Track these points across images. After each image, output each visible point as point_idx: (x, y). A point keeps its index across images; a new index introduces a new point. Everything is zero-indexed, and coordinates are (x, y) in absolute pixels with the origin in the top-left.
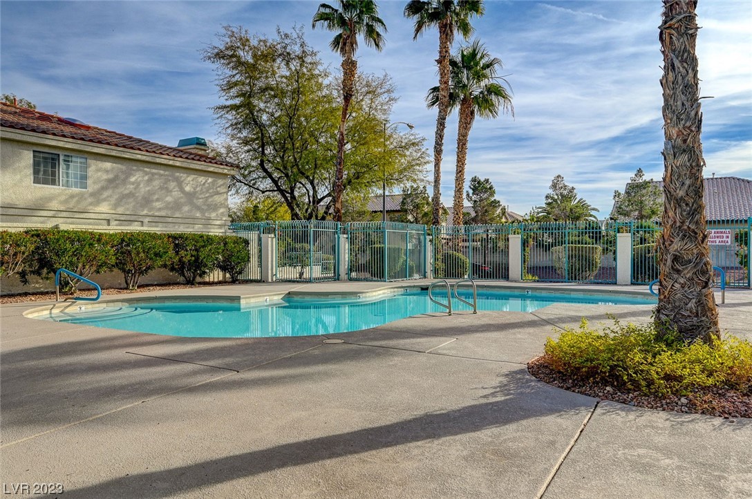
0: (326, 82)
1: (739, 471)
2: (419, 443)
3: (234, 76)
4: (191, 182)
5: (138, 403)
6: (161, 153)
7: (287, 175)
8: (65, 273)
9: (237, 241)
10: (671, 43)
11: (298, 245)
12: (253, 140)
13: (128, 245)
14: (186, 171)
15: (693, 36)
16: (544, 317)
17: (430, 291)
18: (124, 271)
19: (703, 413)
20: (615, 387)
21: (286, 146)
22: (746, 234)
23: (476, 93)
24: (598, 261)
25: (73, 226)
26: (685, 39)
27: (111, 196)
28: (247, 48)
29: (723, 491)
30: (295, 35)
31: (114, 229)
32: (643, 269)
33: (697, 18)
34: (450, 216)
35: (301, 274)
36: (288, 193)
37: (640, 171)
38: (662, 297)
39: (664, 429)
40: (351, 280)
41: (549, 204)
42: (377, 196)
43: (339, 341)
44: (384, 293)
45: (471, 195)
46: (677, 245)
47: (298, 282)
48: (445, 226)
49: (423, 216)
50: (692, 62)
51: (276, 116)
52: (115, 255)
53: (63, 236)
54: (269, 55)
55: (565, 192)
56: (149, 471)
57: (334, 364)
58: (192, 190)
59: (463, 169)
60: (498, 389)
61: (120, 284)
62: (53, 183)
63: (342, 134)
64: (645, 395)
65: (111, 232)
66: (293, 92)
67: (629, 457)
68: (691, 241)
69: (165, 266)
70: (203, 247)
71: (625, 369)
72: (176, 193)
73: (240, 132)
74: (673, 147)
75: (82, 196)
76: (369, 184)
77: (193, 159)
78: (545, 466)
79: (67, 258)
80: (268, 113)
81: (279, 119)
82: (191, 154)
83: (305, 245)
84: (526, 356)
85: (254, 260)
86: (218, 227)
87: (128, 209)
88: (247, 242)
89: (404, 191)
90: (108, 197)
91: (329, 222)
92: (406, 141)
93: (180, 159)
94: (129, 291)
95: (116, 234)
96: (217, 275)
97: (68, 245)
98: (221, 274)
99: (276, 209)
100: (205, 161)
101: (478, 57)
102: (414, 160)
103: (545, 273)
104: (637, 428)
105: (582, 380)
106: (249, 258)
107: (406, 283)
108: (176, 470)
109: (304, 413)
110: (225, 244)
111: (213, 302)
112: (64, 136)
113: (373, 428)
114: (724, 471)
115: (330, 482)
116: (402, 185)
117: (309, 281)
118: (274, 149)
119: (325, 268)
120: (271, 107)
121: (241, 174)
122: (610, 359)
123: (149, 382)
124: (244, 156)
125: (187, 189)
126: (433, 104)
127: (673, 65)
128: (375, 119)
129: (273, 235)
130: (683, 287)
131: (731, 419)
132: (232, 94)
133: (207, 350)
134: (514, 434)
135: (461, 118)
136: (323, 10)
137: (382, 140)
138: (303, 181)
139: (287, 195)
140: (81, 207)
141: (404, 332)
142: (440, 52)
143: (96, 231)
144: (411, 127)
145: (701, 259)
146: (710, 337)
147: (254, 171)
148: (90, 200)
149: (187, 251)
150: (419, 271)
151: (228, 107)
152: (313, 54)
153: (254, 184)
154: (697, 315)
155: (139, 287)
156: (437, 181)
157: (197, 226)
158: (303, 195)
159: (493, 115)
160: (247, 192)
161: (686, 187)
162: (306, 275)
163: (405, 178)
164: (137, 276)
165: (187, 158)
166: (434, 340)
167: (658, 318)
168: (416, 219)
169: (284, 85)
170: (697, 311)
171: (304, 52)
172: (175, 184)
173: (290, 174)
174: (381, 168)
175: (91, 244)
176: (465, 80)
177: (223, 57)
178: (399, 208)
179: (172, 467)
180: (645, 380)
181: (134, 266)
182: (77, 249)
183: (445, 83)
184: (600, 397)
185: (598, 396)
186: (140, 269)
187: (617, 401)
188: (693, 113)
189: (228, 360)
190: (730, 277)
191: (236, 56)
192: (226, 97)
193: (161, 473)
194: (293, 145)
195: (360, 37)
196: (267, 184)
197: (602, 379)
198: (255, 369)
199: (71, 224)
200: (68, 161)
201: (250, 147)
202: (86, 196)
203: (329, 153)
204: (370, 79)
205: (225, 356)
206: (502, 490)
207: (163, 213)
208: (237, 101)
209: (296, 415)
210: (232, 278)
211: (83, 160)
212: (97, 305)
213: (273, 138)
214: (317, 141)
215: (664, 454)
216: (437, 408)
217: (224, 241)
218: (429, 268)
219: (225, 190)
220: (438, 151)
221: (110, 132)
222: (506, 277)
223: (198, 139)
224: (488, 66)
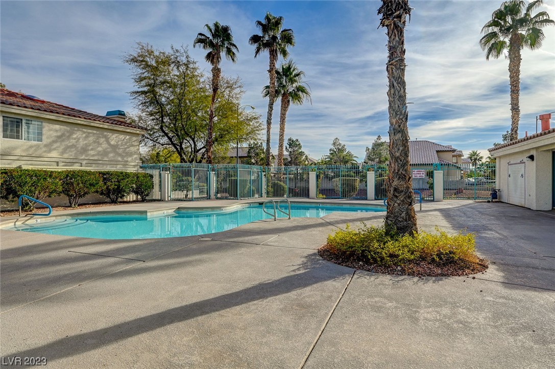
0: (202, 80)
1: (425, 307)
2: (255, 302)
3: (143, 73)
4: (115, 139)
5: (76, 286)
6: (94, 120)
7: (177, 135)
8: (26, 197)
9: (145, 176)
10: (392, 73)
11: (184, 178)
12: (156, 113)
13: (71, 179)
14: (111, 131)
15: (403, 70)
16: (328, 221)
17: (264, 205)
18: (68, 195)
19: (409, 275)
20: (364, 262)
21: (177, 117)
22: (432, 172)
23: (290, 90)
24: (358, 187)
25: (32, 167)
26: (399, 71)
27: (59, 147)
28: (152, 57)
29: (417, 319)
30: (182, 51)
31: (61, 168)
32: (380, 192)
33: (405, 60)
34: (276, 161)
35: (187, 196)
36: (178, 146)
37: (379, 136)
38: (389, 211)
39: (389, 285)
40: (217, 198)
41: (331, 154)
42: (233, 148)
43: (209, 239)
44: (237, 207)
45: (288, 148)
46: (395, 183)
47: (184, 200)
48: (274, 167)
49: (261, 160)
50: (403, 84)
51: (170, 99)
52: (62, 185)
53: (24, 174)
54: (166, 62)
55: (340, 147)
56: (82, 332)
57: (205, 254)
58: (116, 143)
59: (283, 134)
60: (301, 266)
61: (65, 204)
62: (18, 138)
63: (212, 111)
64: (380, 266)
65: (59, 170)
66: (182, 85)
67: (370, 303)
68: (403, 180)
69: (97, 192)
70: (123, 179)
71: (370, 252)
72: (105, 145)
73: (148, 107)
74: (394, 129)
75: (39, 146)
76: (228, 141)
77: (116, 124)
78: (326, 312)
79: (27, 187)
80: (165, 97)
81: (172, 101)
82: (115, 120)
83: (189, 178)
84: (317, 245)
85: (156, 188)
86: (132, 167)
87: (71, 155)
88: (152, 176)
89: (249, 145)
90: (57, 147)
91: (204, 163)
92: (251, 116)
93: (107, 124)
94: (71, 208)
95: (63, 172)
96: (132, 197)
97: (28, 179)
98: (135, 196)
99: (170, 155)
100: (124, 125)
101: (292, 70)
102: (255, 127)
103: (328, 193)
104: (375, 285)
105: (347, 258)
106: (153, 186)
107: (251, 200)
108: (101, 330)
109: (185, 287)
110: (138, 177)
111: (129, 214)
112: (26, 107)
113: (228, 294)
114: (418, 308)
115: (201, 331)
116: (248, 142)
117: (191, 200)
118: (170, 119)
119: (201, 192)
120: (168, 94)
121: (148, 134)
122: (361, 246)
123: (84, 272)
124: (150, 123)
125: (112, 143)
126: (266, 95)
127: (393, 85)
128: (232, 103)
129: (168, 172)
130: (399, 205)
131: (422, 277)
132: (142, 84)
133: (124, 248)
134: (309, 293)
135: (282, 104)
136: (200, 37)
137: (236, 115)
138: (188, 139)
139: (178, 147)
140: (38, 153)
141: (248, 232)
142: (270, 66)
143: (48, 170)
144: (253, 108)
145: (408, 190)
146: (413, 232)
147: (157, 132)
148: (44, 149)
149: (112, 182)
150: (258, 192)
151: (140, 92)
152: (194, 63)
153: (157, 140)
154: (406, 221)
155: (78, 205)
156: (268, 141)
157: (118, 166)
158: (188, 147)
159: (300, 103)
160: (152, 145)
161: (400, 151)
162: (190, 196)
163: (250, 138)
164: (77, 198)
165: (112, 123)
166: (265, 237)
167: (386, 222)
168: (257, 162)
169: (176, 81)
170: (406, 218)
171: (188, 61)
172: (104, 139)
173: (180, 134)
174: (236, 132)
175: (45, 179)
176: (284, 83)
177: (136, 62)
178: (246, 155)
179: (98, 329)
180: (379, 257)
181: (75, 192)
182: (35, 182)
183: (273, 84)
184: (356, 268)
185: (355, 267)
186: (79, 194)
187: (365, 270)
188: (403, 111)
189: (138, 254)
190: (424, 195)
191: (145, 61)
192: (138, 86)
193: (91, 333)
194: (182, 117)
195: (223, 54)
196: (165, 140)
197: (358, 257)
198: (155, 259)
199: (31, 165)
200: (29, 124)
201: (154, 117)
202: (41, 146)
203: (204, 123)
204: (229, 79)
205: (136, 252)
206: (302, 328)
207: (96, 158)
208: (146, 89)
209: (180, 288)
210: (142, 198)
211: (40, 123)
212: (49, 218)
213: (169, 112)
214: (197, 115)
215: (388, 300)
216: (266, 279)
217: (137, 175)
218: (264, 191)
219: (138, 144)
220: (269, 123)
221: (59, 105)
222: (308, 196)
223: (119, 111)
224: (297, 75)
